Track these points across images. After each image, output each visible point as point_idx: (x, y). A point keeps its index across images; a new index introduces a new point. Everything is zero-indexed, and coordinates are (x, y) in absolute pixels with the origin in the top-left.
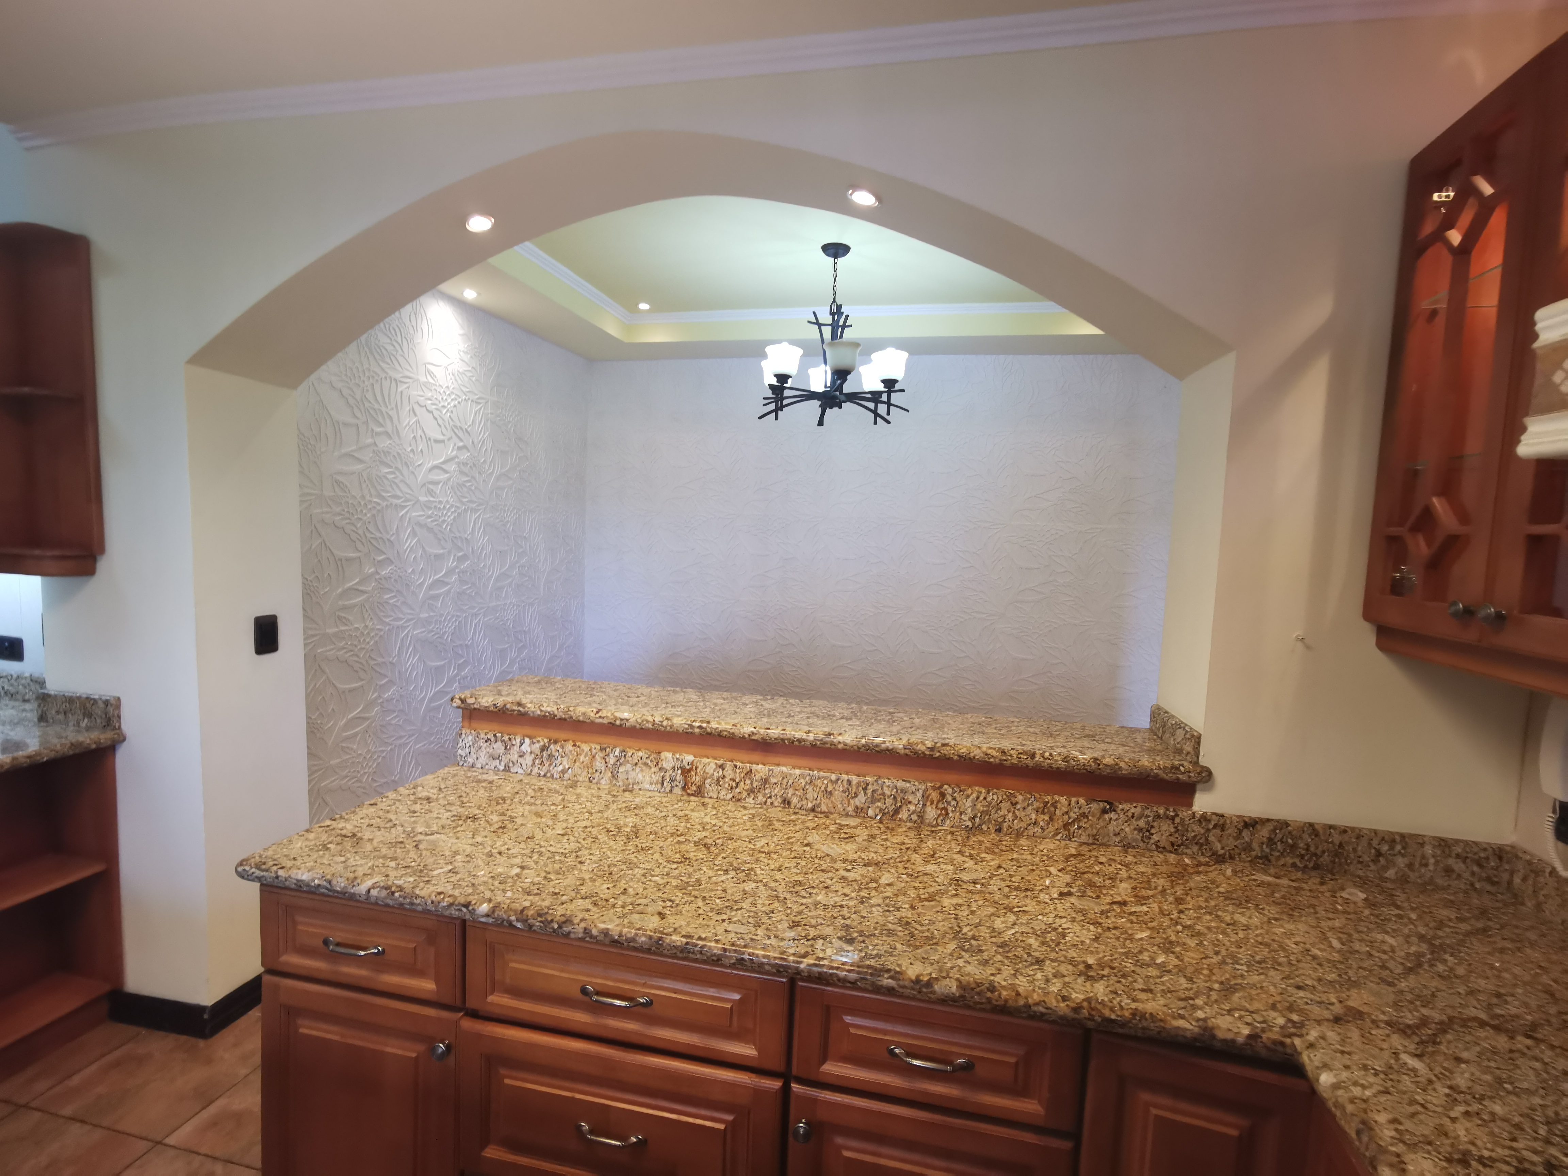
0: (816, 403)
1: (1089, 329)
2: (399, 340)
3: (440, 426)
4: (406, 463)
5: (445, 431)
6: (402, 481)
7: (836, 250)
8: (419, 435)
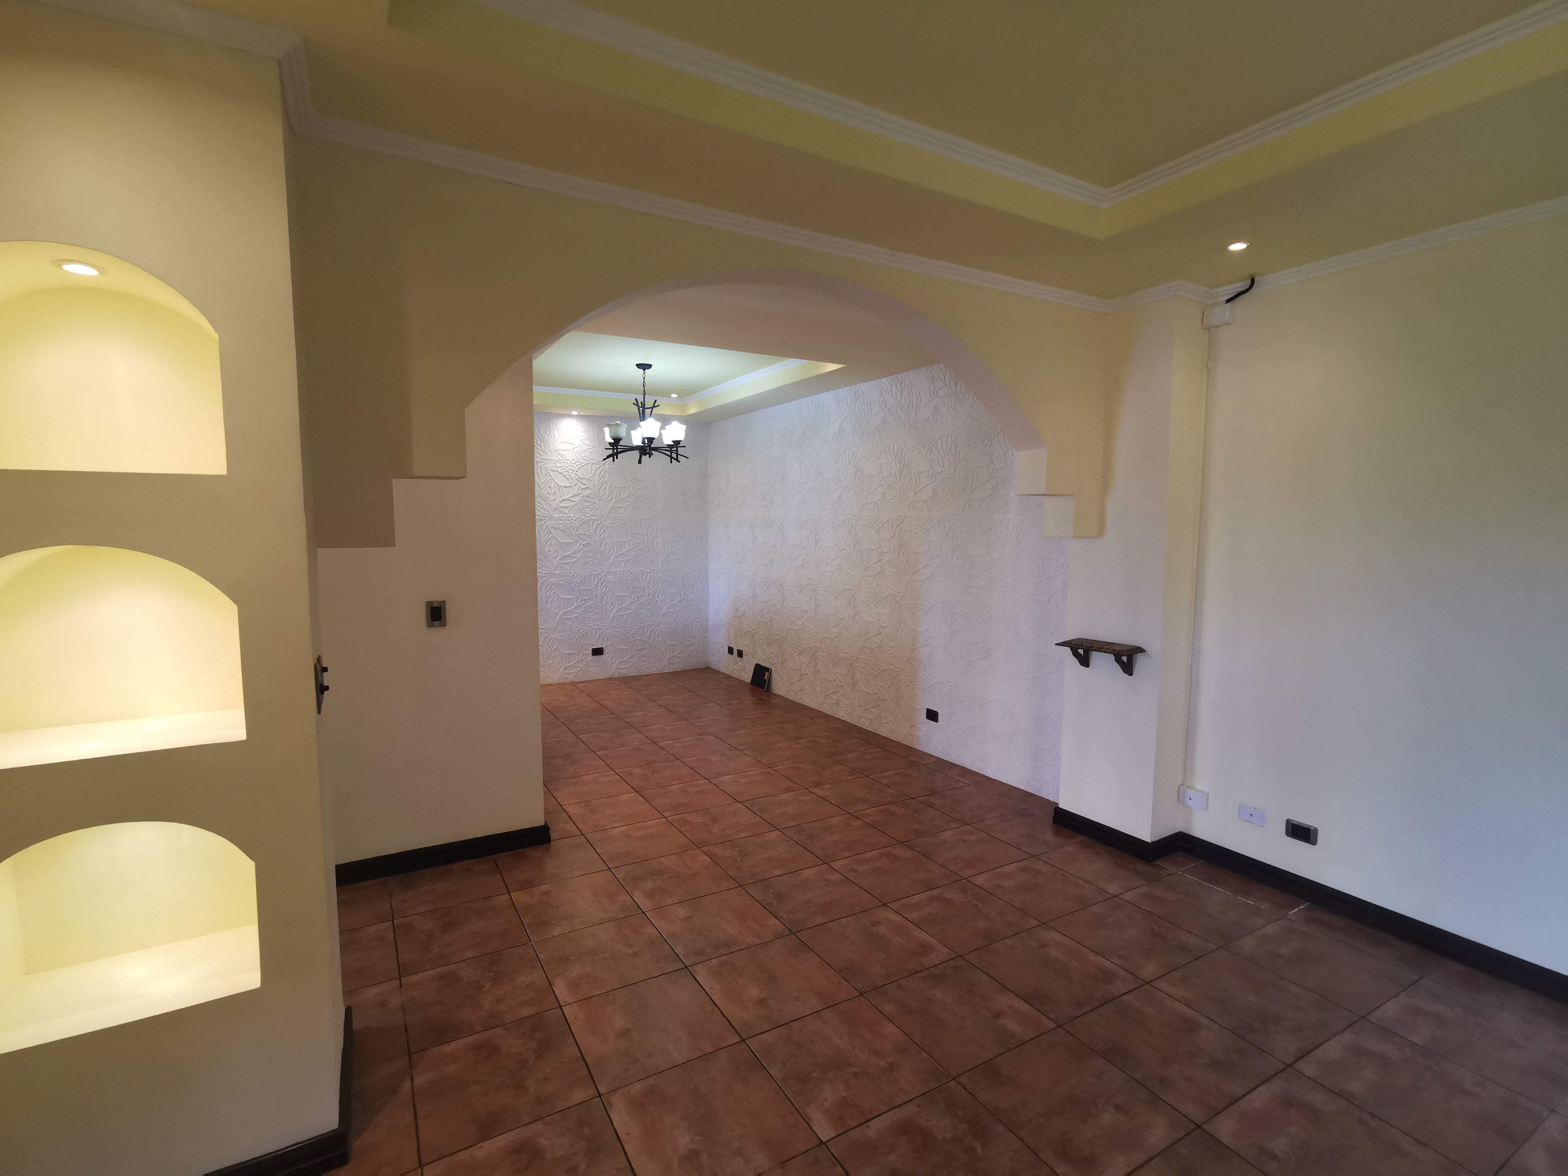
0: (636, 453)
1: (832, 367)
2: (539, 443)
3: (568, 479)
4: (544, 500)
5: (572, 481)
6: (542, 508)
7: (644, 367)
8: (553, 485)
